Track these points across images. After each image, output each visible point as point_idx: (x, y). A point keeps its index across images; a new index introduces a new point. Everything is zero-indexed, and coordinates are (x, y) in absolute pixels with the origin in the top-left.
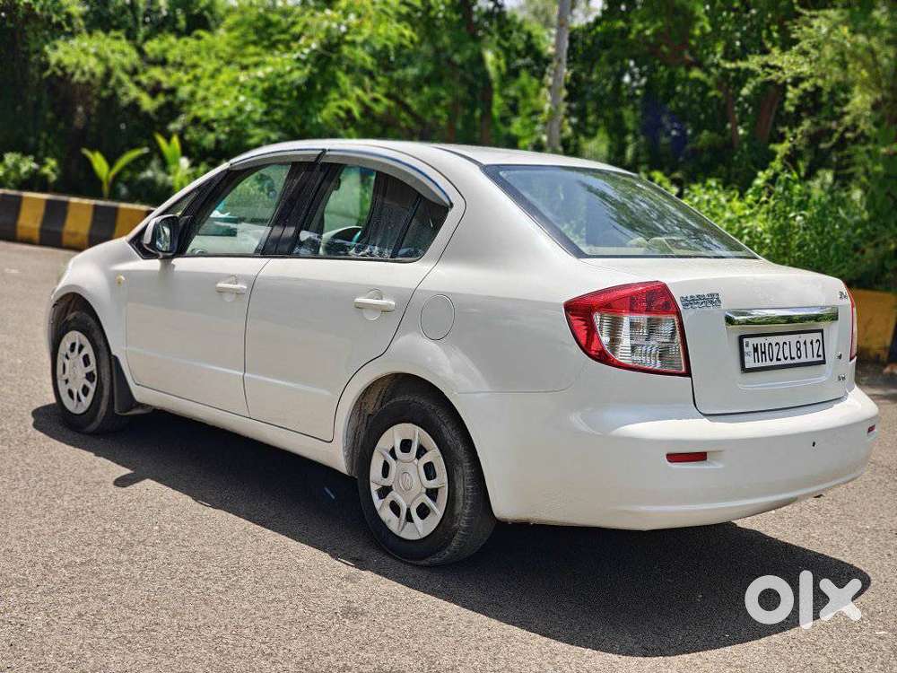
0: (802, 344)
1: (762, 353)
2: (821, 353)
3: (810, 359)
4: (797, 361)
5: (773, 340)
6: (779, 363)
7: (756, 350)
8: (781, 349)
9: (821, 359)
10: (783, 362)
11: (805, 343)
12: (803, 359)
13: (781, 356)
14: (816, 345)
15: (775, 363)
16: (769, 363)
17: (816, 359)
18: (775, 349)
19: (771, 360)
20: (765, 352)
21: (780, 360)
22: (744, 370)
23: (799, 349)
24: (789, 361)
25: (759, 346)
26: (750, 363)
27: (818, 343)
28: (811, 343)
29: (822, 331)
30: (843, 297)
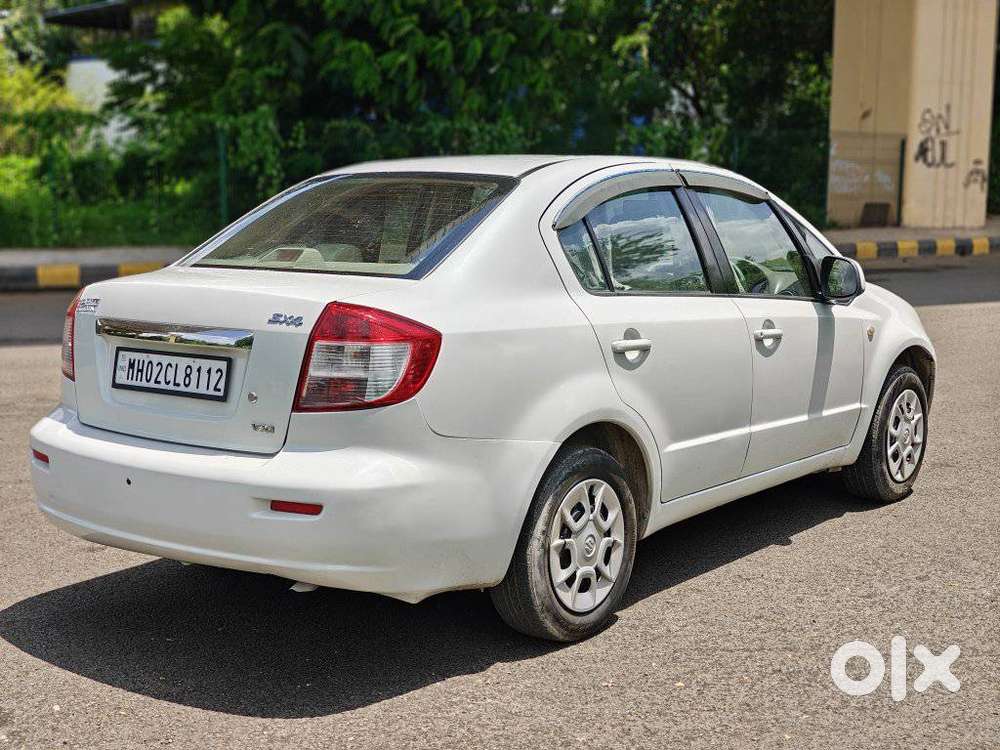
0: (195, 370)
1: (138, 371)
2: (221, 385)
3: (202, 390)
4: (182, 388)
5: (155, 358)
6: (157, 386)
7: (131, 365)
8: (163, 371)
9: (221, 394)
10: (163, 386)
11: (199, 370)
12: (192, 389)
13: (161, 378)
14: (215, 377)
15: (152, 384)
16: (144, 384)
17: (211, 392)
18: (156, 370)
19: (148, 381)
20: (142, 371)
21: (159, 383)
22: (115, 385)
23: (188, 376)
24: (171, 387)
25: (136, 362)
26: (122, 378)
27: (219, 373)
28: (209, 371)
29: (230, 362)
30: (281, 323)
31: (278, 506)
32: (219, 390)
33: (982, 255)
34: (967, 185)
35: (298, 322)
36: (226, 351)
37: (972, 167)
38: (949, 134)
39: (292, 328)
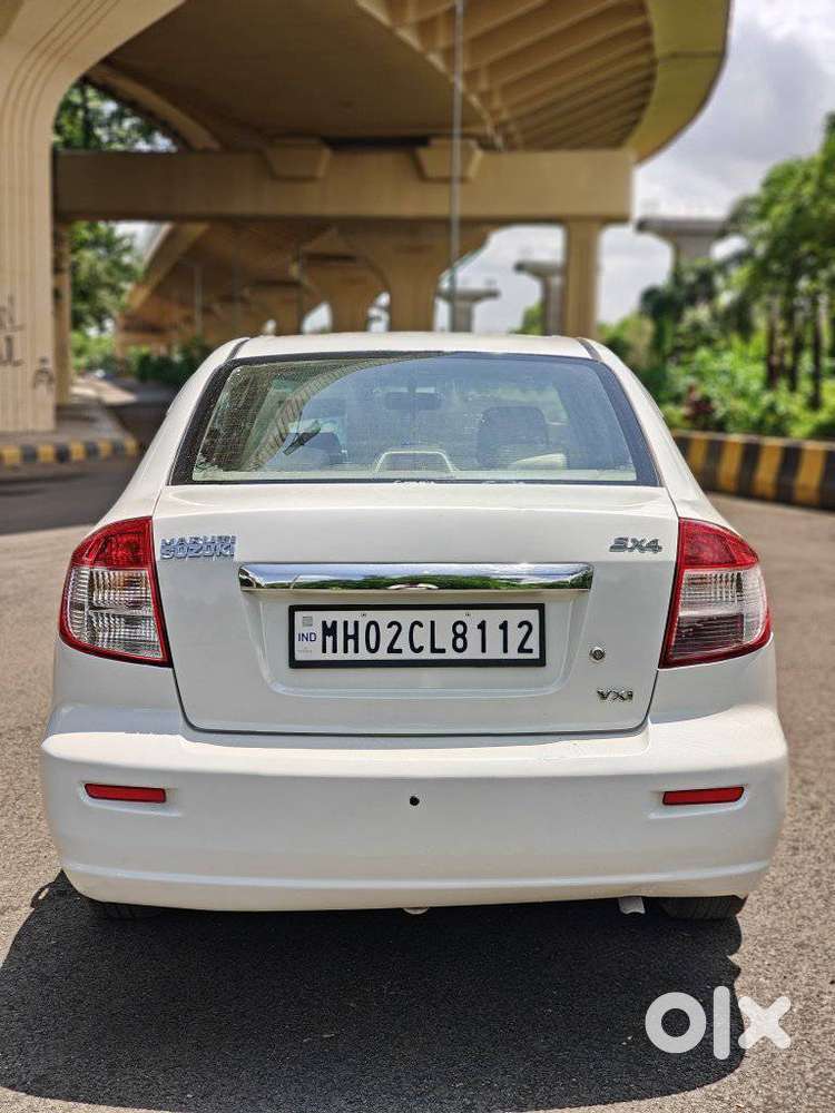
0: (473, 627)
1: (347, 637)
2: (533, 642)
3: (494, 652)
4: (451, 655)
5: (383, 618)
6: (395, 657)
7: (330, 631)
8: (405, 633)
9: (536, 655)
10: (408, 655)
11: (482, 626)
12: (473, 652)
13: (402, 646)
14: (517, 633)
15: (383, 656)
16: (364, 656)
17: (513, 654)
18: (388, 632)
19: (373, 651)
20: (354, 637)
21: (399, 652)
22: (295, 664)
23: (460, 636)
24: (427, 655)
25: (340, 626)
26: (308, 650)
27: (525, 628)
28: (504, 626)
29: (541, 608)
30: (632, 549)
31: (672, 799)
32: (530, 651)
33: (78, 463)
34: (35, 385)
35: (654, 546)
36: (534, 594)
37: (37, 366)
38: (14, 329)
39: (649, 556)
